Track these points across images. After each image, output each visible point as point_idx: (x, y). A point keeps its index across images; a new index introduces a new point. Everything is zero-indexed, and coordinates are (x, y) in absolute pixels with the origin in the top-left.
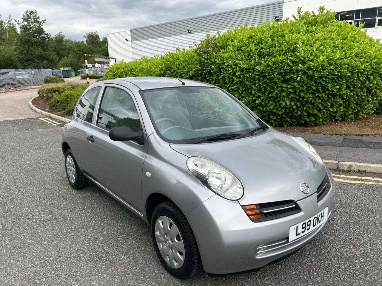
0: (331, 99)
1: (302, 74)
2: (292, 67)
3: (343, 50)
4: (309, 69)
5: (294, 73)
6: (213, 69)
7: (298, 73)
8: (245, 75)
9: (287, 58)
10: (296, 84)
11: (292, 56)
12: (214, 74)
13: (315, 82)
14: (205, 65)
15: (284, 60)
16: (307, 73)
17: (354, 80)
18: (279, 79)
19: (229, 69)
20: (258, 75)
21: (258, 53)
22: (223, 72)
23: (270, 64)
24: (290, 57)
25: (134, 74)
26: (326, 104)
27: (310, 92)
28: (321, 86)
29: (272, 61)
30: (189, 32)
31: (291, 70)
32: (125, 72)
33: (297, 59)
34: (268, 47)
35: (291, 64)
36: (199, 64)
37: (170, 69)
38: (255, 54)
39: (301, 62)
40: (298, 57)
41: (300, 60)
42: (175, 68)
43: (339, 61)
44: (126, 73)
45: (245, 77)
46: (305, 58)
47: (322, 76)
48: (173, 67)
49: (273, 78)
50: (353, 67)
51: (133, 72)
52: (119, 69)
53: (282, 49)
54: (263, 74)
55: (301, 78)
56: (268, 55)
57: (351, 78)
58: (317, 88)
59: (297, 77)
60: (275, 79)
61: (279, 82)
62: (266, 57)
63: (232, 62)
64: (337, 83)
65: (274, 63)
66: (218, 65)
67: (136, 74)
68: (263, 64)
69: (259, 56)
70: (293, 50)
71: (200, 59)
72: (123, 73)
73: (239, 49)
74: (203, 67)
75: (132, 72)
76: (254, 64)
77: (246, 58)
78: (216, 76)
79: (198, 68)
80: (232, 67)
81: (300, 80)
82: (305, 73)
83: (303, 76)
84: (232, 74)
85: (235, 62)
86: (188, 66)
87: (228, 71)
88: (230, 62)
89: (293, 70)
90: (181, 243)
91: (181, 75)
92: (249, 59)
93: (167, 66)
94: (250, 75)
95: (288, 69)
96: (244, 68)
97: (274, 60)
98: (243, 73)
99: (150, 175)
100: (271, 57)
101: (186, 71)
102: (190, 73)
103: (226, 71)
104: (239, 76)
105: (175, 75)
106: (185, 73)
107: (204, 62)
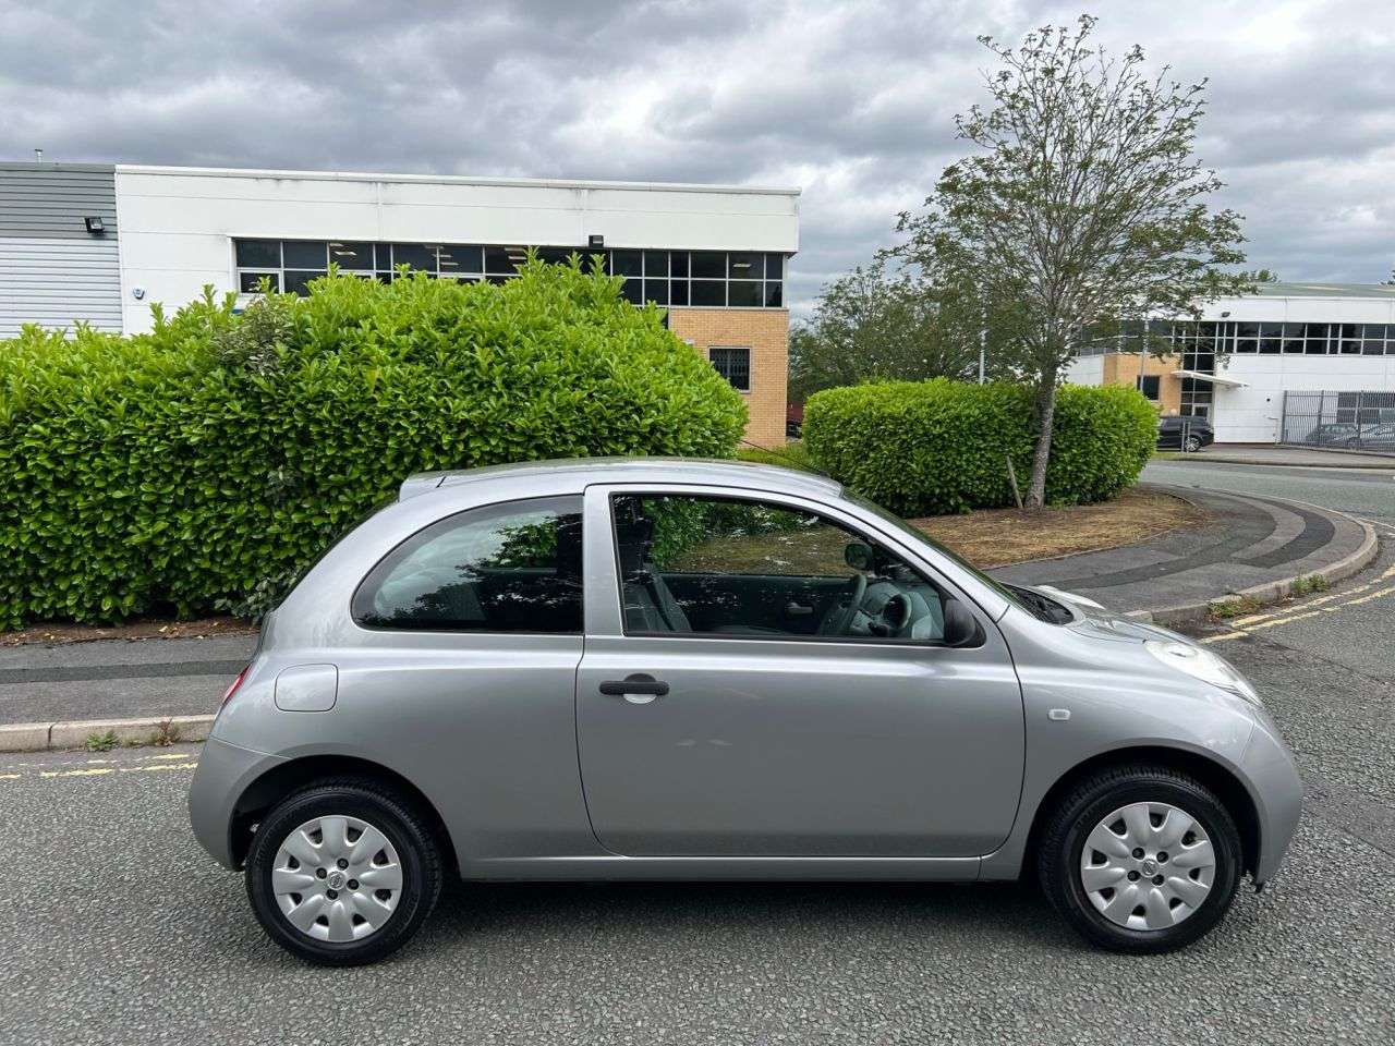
1: (638, 442)
2: (611, 423)
5: (616, 440)
6: (320, 423)
7: (627, 438)
9: (590, 395)
11: (600, 390)
14: (273, 403)
15: (586, 401)
19: (402, 424)
20: (519, 444)
21: (501, 375)
23: (549, 410)
24: (596, 391)
29: (552, 401)
31: (612, 429)
33: (620, 399)
34: (528, 360)
35: (608, 413)
36: (241, 399)
37: (38, 414)
38: (494, 379)
39: (631, 407)
40: (618, 393)
41: (628, 402)
42: (75, 412)
46: (638, 398)
48: (69, 407)
53: (566, 369)
54: (534, 443)
56: (534, 383)
62: (531, 389)
63: (408, 401)
65: (560, 410)
66: (343, 406)
68: (529, 410)
69: (508, 384)
70: (598, 373)
71: (244, 383)
73: (417, 355)
74: (266, 413)
76: (500, 411)
77: (462, 387)
79: (237, 414)
82: (643, 439)
84: (417, 440)
85: (421, 399)
86: (161, 406)
87: (398, 427)
88: (400, 398)
89: (618, 430)
90: (1203, 845)
91: (120, 441)
92: (472, 392)
93: (23, 403)
94: (493, 443)
95: (604, 427)
96: (465, 423)
97: (558, 400)
98: (463, 436)
99: (1068, 712)
100: (547, 392)
101: (151, 427)
102: (184, 435)
103: (382, 428)
104: (446, 448)
105: (78, 443)
106: (150, 433)
107: (269, 395)
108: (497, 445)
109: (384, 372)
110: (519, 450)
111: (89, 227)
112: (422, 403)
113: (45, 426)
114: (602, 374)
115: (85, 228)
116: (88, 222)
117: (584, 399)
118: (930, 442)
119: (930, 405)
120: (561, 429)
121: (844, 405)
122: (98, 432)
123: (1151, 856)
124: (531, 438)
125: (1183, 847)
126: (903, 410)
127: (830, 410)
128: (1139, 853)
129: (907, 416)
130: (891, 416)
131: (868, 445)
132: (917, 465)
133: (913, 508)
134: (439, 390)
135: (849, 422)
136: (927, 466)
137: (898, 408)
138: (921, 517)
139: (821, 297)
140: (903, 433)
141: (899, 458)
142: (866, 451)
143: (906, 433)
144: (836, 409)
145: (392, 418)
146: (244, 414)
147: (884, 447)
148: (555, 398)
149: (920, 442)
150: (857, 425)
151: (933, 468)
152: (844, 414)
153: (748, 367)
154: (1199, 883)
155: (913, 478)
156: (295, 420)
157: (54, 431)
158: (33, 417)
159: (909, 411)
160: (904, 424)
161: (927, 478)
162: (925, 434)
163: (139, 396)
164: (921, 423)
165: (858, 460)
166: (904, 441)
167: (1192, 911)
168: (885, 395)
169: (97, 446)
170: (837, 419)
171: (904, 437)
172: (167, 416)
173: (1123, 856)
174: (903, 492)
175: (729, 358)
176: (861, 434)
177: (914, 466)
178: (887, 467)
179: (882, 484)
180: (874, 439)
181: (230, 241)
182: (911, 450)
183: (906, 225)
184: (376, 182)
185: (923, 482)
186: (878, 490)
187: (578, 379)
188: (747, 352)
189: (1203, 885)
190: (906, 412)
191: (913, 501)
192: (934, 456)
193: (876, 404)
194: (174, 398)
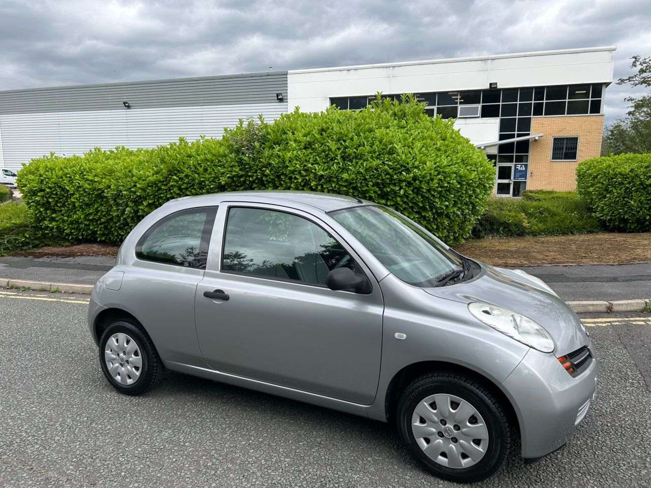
0: (437, 220)
1: (406, 185)
2: (392, 176)
3: (448, 154)
4: (415, 178)
5: (395, 184)
6: (266, 176)
7: (401, 184)
8: (325, 186)
9: (383, 163)
10: (399, 199)
11: (389, 160)
12: (269, 182)
13: (423, 196)
14: (250, 168)
15: (380, 166)
16: (412, 184)
17: (462, 193)
18: (375, 192)
19: (297, 177)
20: (345, 186)
21: (341, 154)
22: (284, 181)
23: (361, 170)
24: (387, 161)
25: (88, 180)
26: (431, 226)
27: (415, 210)
28: (429, 202)
29: (363, 166)
30: (126, 106)
31: (391, 179)
32: (68, 176)
33: (398, 164)
34: (355, 146)
35: (391, 171)
36: (239, 166)
37: (176, 172)
38: (337, 156)
39: (403, 168)
40: (398, 161)
41: (402, 166)
42: (187, 171)
43: (447, 169)
44: (70, 177)
45: (325, 188)
46: (408, 164)
47: (430, 189)
48: (185, 169)
49: (367, 191)
50: (461, 177)
51: (85, 175)
52: (52, 169)
53: (374, 150)
54: (352, 186)
55: (406, 191)
56: (356, 158)
57: (459, 192)
58: (424, 204)
59: (400, 190)
60: (371, 192)
61: (375, 196)
62: (354, 160)
63: (300, 167)
64: (445, 198)
65: (366, 170)
66: (276, 169)
67: (96, 180)
68: (351, 170)
69: (343, 158)
70: (389, 152)
71: (241, 159)
72: (62, 178)
73: (308, 146)
74: (248, 172)
75: (83, 176)
76: (338, 170)
77: (323, 160)
78: (273, 186)
79: (237, 172)
80: (300, 173)
81: (405, 194)
82: (409, 184)
83: (407, 189)
84: (302, 184)
85: (305, 166)
86: (215, 169)
87: (296, 178)
88: (297, 166)
89: (394, 180)
90: (481, 426)
91: (200, 183)
92: (327, 162)
93: (171, 168)
94: (333, 186)
95: (388, 178)
96: (322, 176)
97: (366, 165)
98: (321, 182)
99: (405, 336)
100: (362, 161)
101: (210, 177)
102: (220, 181)
103: (290, 178)
104: (314, 188)
105: (188, 183)
106: (210, 180)
107: (249, 164)
108: (335, 186)
109: (293, 154)
110: (344, 189)
111: (277, 97)
112: (305, 168)
113: (177, 177)
114: (392, 152)
115: (276, 98)
116: (278, 95)
117: (380, 164)
118: (644, 189)
119: (646, 167)
120: (365, 179)
121: (595, 167)
122: (193, 180)
123: (450, 426)
124: (351, 183)
125: (468, 424)
126: (628, 170)
127: (588, 170)
128: (444, 422)
129: (630, 173)
130: (620, 173)
131: (606, 190)
132: (635, 202)
133: (633, 227)
134: (314, 161)
135: (596, 177)
136: (642, 203)
137: (626, 169)
138: (639, 232)
139: (631, 107)
140: (627, 183)
141: (624, 198)
142: (605, 193)
143: (629, 183)
144: (591, 170)
145: (294, 174)
146: (240, 172)
147: (615, 191)
148: (365, 165)
149: (638, 189)
150: (600, 178)
151: (645, 204)
152: (594, 172)
153: (576, 147)
154: (480, 449)
155: (632, 210)
156: (258, 175)
157: (180, 178)
158: (174, 173)
159: (632, 171)
160: (628, 178)
161: (641, 209)
162: (641, 184)
163: (208, 165)
164: (639, 177)
165: (601, 198)
166: (628, 188)
167: (475, 463)
168: (619, 161)
169: (193, 185)
170: (591, 175)
171: (627, 186)
172: (216, 173)
173: (434, 422)
174: (626, 217)
175: (565, 143)
176: (602, 183)
177: (632, 203)
178: (616, 203)
179: (613, 213)
180: (609, 187)
181: (329, 99)
182: (631, 193)
183: (638, 63)
184: (390, 67)
185: (638, 212)
186: (611, 216)
187: (379, 155)
188: (576, 139)
189: (482, 450)
190: (630, 171)
191: (633, 223)
192: (647, 197)
193: (613, 167)
194: (220, 166)
